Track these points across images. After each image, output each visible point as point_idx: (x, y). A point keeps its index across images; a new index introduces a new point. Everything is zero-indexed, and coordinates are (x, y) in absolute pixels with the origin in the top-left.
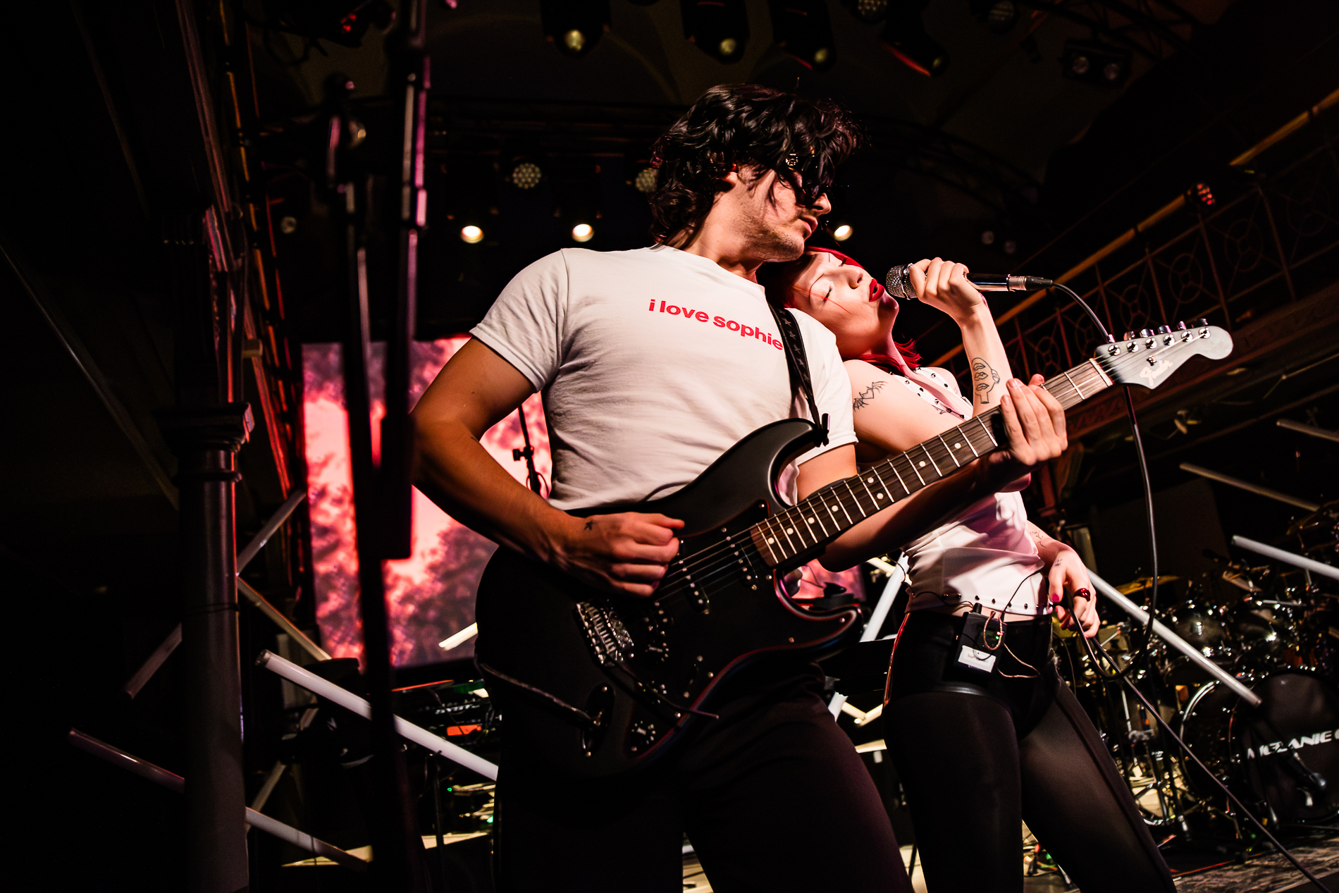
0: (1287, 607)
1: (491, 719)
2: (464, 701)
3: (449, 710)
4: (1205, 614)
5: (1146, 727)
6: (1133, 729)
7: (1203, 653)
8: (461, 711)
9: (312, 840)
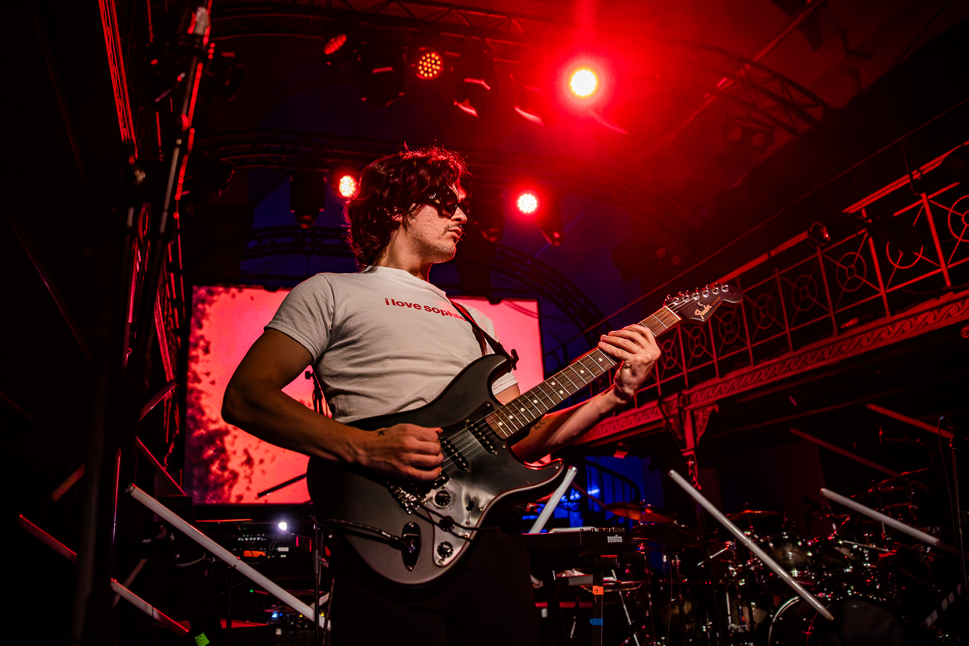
0: (863, 548)
1: (273, 549)
2: (257, 535)
3: (247, 539)
4: (795, 545)
5: (742, 623)
6: (732, 622)
7: (791, 575)
8: (254, 541)
9: (153, 610)
